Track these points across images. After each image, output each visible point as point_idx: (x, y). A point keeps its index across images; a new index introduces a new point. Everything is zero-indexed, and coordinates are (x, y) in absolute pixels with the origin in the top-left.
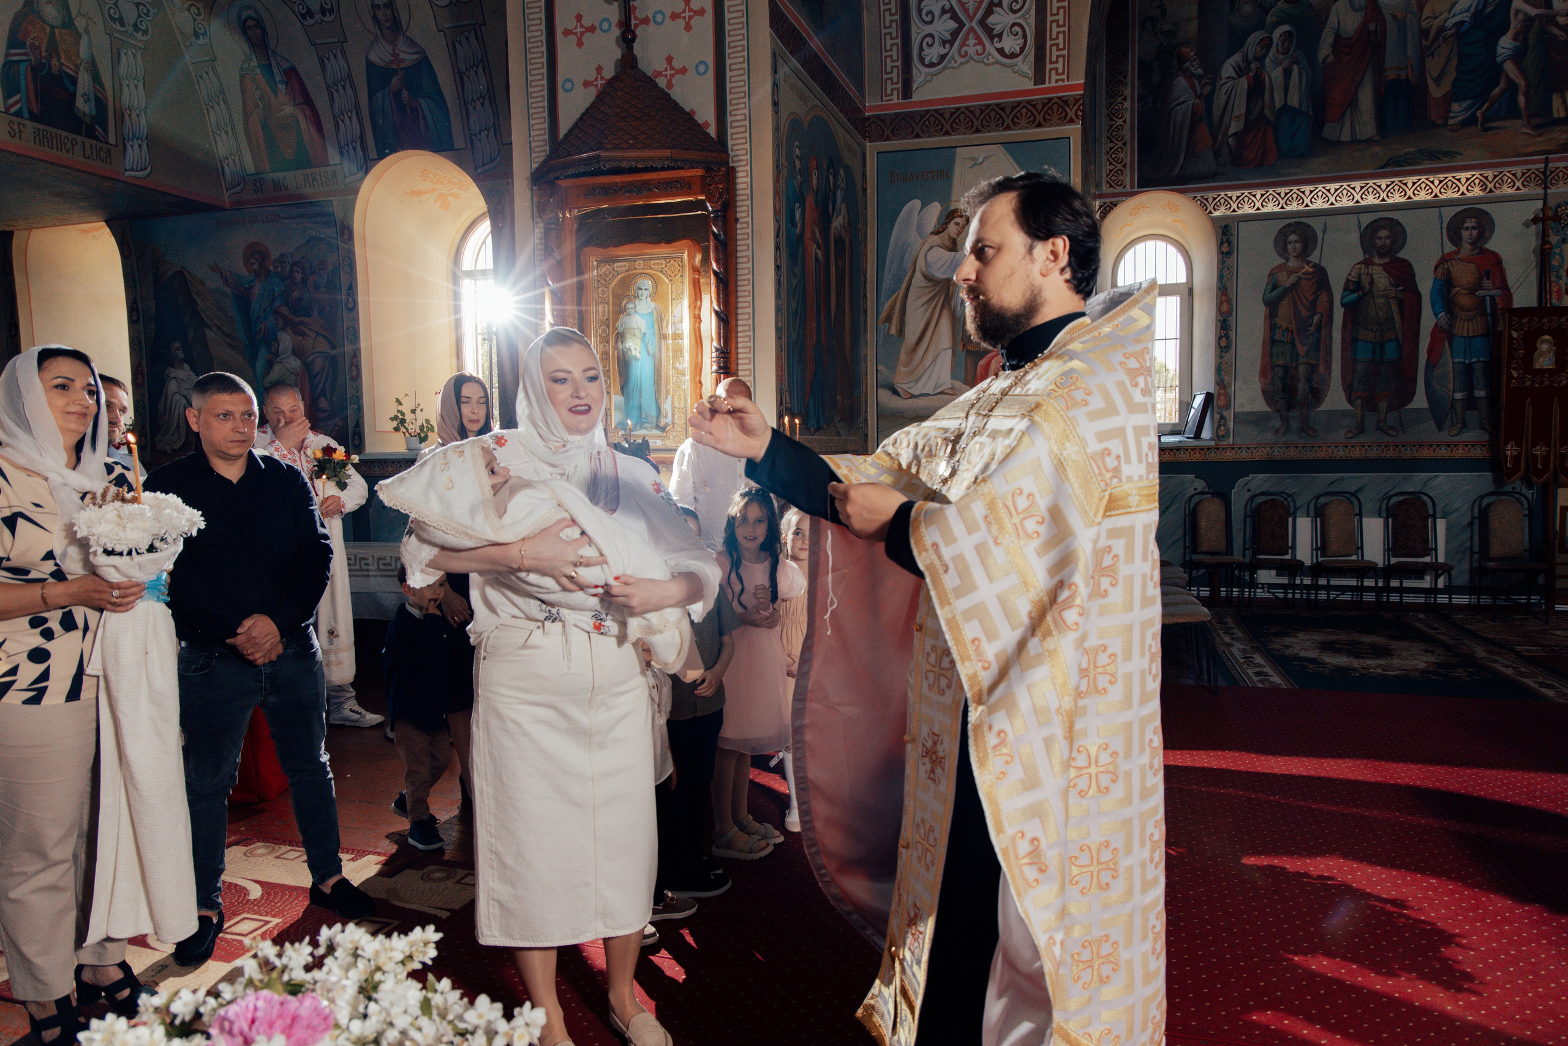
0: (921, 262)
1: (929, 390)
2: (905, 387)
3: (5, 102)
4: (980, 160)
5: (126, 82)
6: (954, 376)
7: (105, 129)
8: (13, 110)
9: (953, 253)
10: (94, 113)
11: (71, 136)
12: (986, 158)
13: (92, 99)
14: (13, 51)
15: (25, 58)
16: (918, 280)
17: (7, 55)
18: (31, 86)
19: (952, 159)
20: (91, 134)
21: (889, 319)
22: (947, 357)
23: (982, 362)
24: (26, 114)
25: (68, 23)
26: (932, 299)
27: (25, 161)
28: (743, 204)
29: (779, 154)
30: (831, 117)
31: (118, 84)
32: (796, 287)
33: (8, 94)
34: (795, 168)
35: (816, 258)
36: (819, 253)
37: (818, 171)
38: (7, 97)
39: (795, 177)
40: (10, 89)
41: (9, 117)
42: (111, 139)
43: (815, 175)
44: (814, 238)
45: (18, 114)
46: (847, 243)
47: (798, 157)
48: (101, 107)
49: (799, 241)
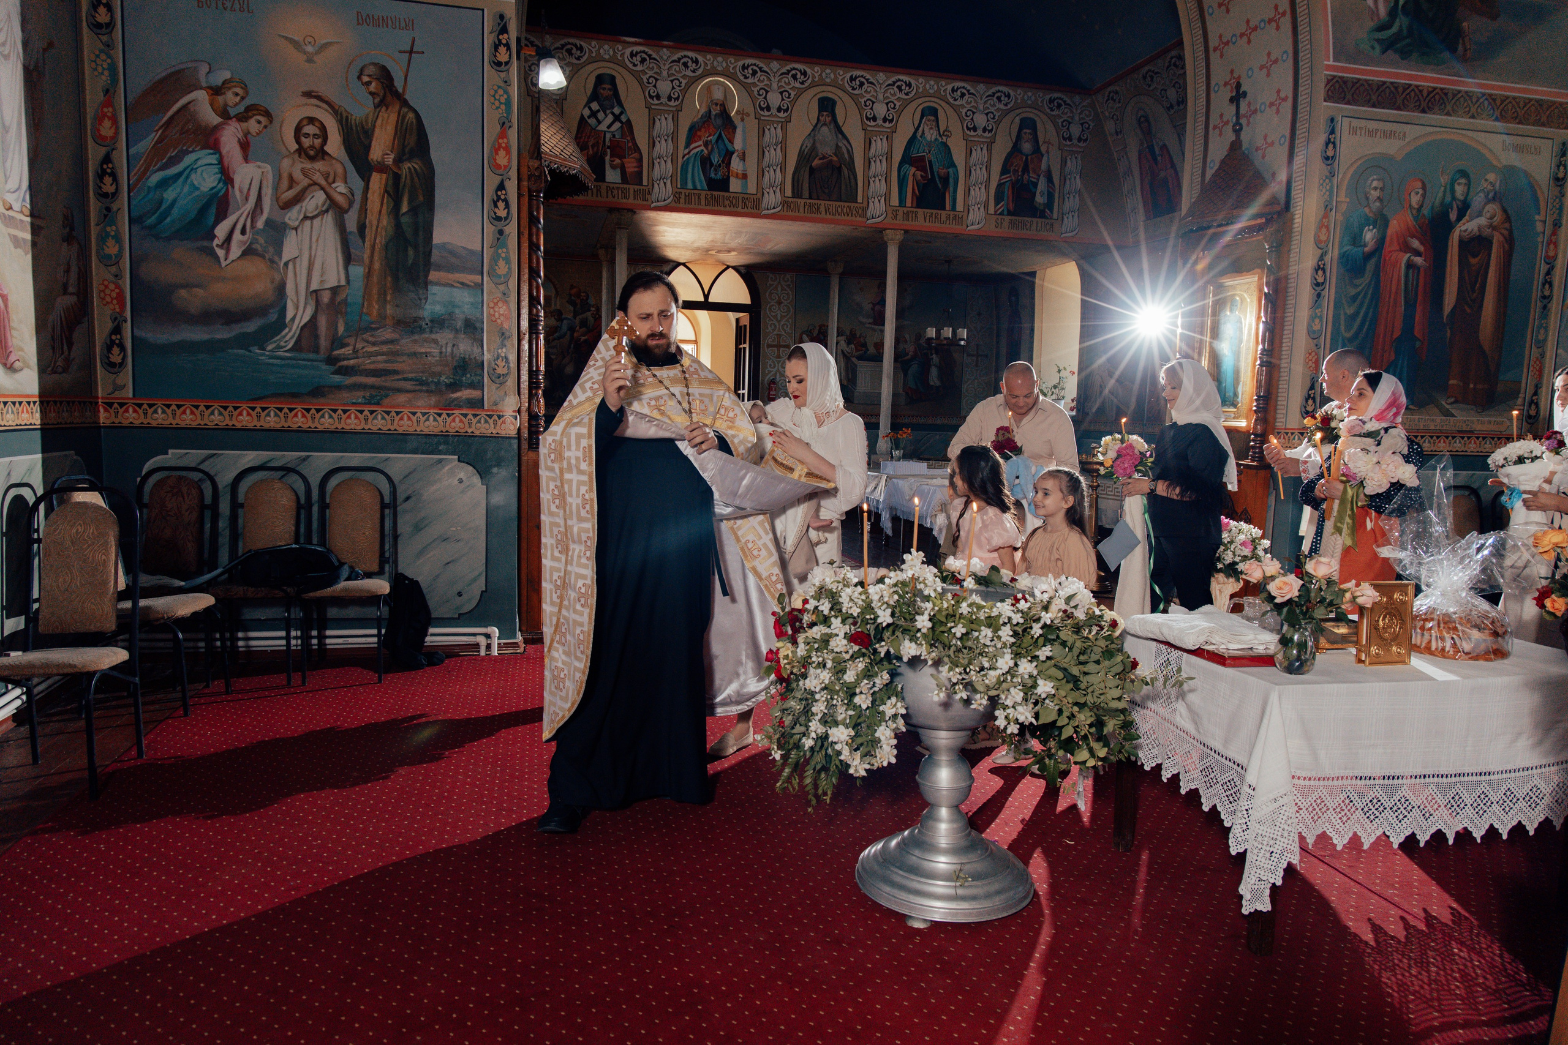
3: (995, 208)
5: (1069, 176)
7: (1051, 210)
8: (999, 212)
10: (1045, 201)
11: (1029, 219)
13: (1046, 195)
14: (1003, 178)
15: (1009, 179)
17: (1000, 180)
18: (1011, 195)
20: (1042, 215)
24: (1006, 213)
25: (1037, 150)
27: (1006, 239)
28: (1296, 238)
29: (1331, 196)
30: (1464, 132)
31: (1063, 179)
32: (1358, 294)
33: (997, 203)
34: (1367, 198)
35: (1410, 265)
36: (1419, 260)
37: (1424, 188)
38: (997, 204)
39: (1368, 205)
40: (998, 200)
41: (995, 217)
42: (1055, 216)
43: (1417, 193)
44: (1406, 248)
45: (1001, 214)
46: (1497, 239)
47: (1375, 188)
48: (1050, 196)
49: (1367, 257)
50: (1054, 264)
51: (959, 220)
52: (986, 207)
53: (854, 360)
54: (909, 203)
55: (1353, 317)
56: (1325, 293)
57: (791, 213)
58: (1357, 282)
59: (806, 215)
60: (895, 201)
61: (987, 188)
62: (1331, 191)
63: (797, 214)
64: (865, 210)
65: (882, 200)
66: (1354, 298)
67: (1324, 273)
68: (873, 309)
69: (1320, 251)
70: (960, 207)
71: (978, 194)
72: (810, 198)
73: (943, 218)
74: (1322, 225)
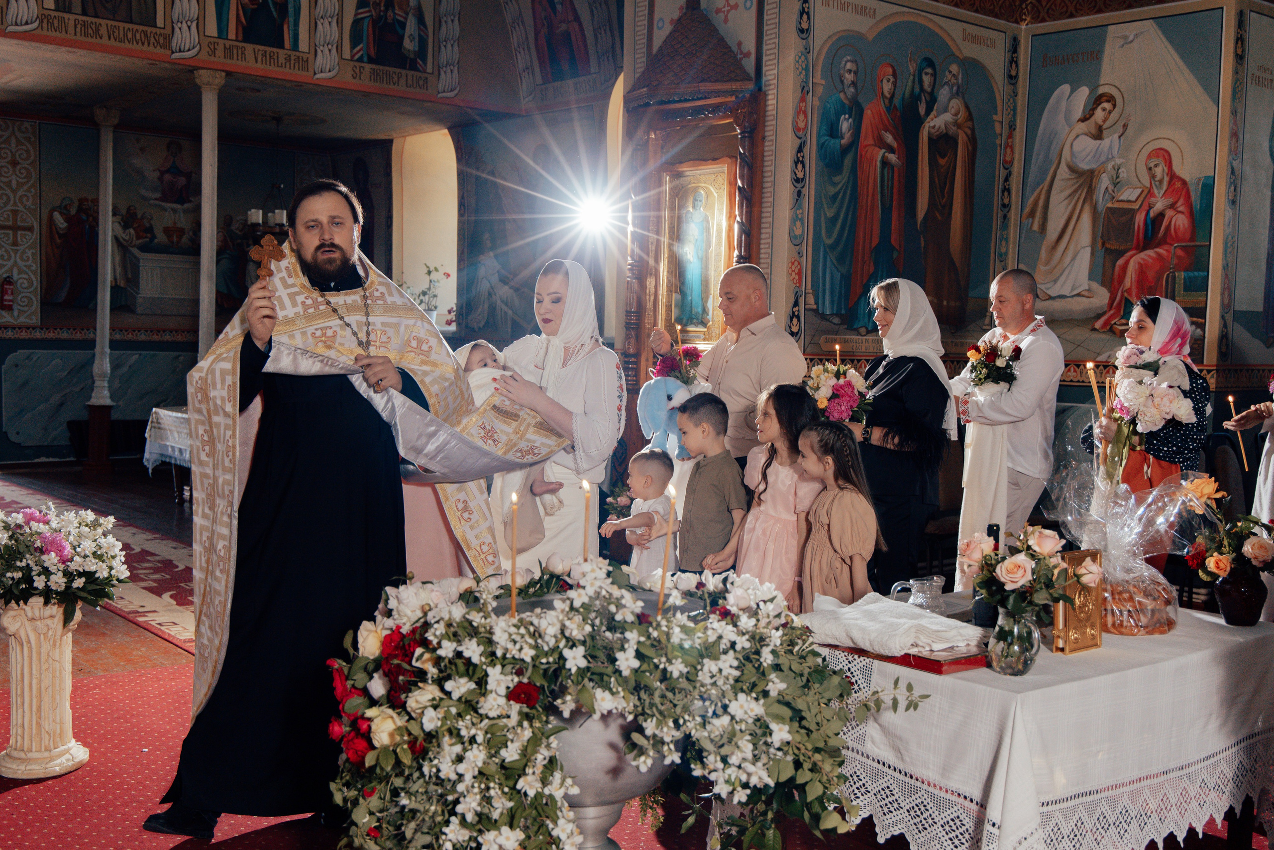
0: (1066, 153)
1: (1066, 291)
2: (1043, 287)
3: (351, 51)
4: (1131, 38)
5: (445, 18)
6: (1091, 277)
7: (425, 62)
8: (356, 57)
9: (1098, 142)
10: (417, 49)
11: (397, 70)
12: (1136, 36)
13: (417, 40)
14: (360, 11)
15: (368, 14)
16: (1063, 172)
17: (356, 14)
18: (371, 36)
19: (1101, 41)
20: (413, 67)
21: (1032, 214)
22: (1085, 256)
23: (1120, 262)
24: (365, 59)
26: (1075, 191)
27: (366, 94)
28: (770, 124)
29: (807, 75)
30: (932, 16)
31: (438, 23)
32: (839, 192)
33: (354, 45)
34: (842, 82)
35: (885, 163)
36: (892, 158)
37: (894, 75)
38: (353, 47)
39: (843, 91)
40: (355, 41)
41: (353, 63)
42: (429, 69)
43: (888, 81)
44: (881, 143)
45: (360, 60)
46: (962, 139)
47: (850, 71)
48: (423, 43)
49: (845, 150)
50: (421, 132)
51: (304, 63)
52: (339, 49)
53: (136, 251)
54: (232, 35)
55: (833, 220)
56: (805, 191)
57: (54, 34)
58: (836, 179)
59: (78, 37)
60: (212, 29)
61: (340, 23)
62: (807, 69)
63: (63, 35)
64: (169, 38)
65: (194, 24)
66: (834, 198)
67: (804, 167)
68: (160, 179)
69: (799, 141)
70: (303, 45)
71: (328, 31)
72: (84, 13)
73: (282, 60)
74: (800, 111)
